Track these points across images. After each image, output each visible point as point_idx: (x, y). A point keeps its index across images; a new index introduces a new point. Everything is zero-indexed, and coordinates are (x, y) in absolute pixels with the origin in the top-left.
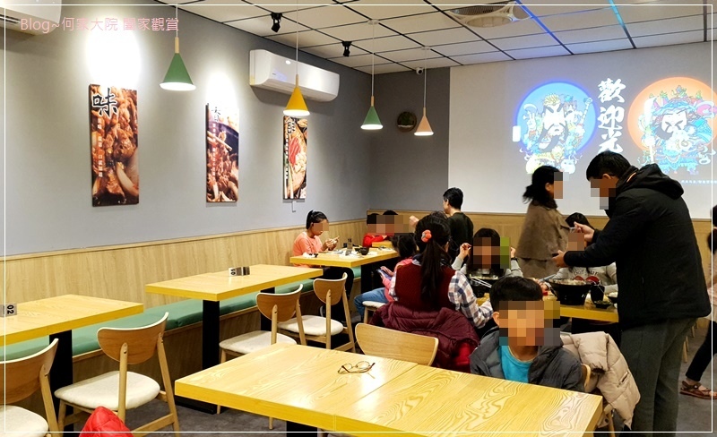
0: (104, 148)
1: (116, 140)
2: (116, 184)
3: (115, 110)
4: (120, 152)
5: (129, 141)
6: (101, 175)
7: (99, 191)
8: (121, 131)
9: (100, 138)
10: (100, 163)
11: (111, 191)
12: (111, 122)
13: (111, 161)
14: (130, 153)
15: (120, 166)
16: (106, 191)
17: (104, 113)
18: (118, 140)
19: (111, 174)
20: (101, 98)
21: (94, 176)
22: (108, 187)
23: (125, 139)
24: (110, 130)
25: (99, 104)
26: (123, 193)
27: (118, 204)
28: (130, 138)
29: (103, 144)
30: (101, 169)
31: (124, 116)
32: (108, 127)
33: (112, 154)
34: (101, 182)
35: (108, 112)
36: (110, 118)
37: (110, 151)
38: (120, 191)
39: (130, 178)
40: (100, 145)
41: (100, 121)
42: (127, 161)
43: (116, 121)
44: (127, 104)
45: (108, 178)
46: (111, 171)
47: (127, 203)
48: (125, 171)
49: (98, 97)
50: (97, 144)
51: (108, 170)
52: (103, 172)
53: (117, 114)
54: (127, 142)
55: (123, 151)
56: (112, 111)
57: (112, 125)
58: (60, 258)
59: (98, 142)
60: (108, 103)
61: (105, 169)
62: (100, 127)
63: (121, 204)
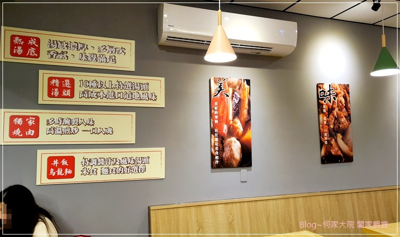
0: (328, 124)
1: (336, 119)
2: (337, 149)
3: (334, 98)
4: (339, 127)
5: (345, 119)
6: (326, 143)
7: (325, 153)
8: (339, 112)
9: (325, 118)
10: (326, 134)
11: (333, 153)
12: (332, 107)
13: (333, 133)
14: (346, 127)
15: (339, 136)
16: (330, 153)
17: (327, 101)
18: (337, 119)
19: (333, 142)
20: (324, 92)
21: (322, 144)
22: (332, 150)
23: (342, 117)
24: (331, 112)
25: (324, 96)
26: (342, 155)
27: (338, 162)
28: (345, 117)
29: (327, 122)
30: (326, 138)
31: (341, 102)
32: (330, 110)
33: (334, 128)
34: (326, 148)
35: (330, 101)
36: (331, 104)
37: (332, 127)
38: (339, 153)
39: (346, 144)
40: (325, 123)
41: (324, 107)
42: (344, 133)
43: (335, 106)
44: (343, 93)
45: (332, 145)
46: (333, 140)
47: (345, 161)
48: (343, 139)
49: (323, 91)
50: (323, 122)
51: (331, 139)
52: (328, 141)
53: (336, 101)
54: (343, 120)
55: (341, 126)
56: (332, 99)
57: (333, 109)
58: (301, 199)
59: (323, 121)
60: (330, 95)
61: (329, 139)
62: (324, 111)
63: (341, 162)
